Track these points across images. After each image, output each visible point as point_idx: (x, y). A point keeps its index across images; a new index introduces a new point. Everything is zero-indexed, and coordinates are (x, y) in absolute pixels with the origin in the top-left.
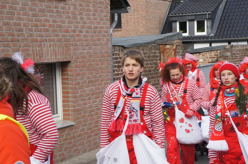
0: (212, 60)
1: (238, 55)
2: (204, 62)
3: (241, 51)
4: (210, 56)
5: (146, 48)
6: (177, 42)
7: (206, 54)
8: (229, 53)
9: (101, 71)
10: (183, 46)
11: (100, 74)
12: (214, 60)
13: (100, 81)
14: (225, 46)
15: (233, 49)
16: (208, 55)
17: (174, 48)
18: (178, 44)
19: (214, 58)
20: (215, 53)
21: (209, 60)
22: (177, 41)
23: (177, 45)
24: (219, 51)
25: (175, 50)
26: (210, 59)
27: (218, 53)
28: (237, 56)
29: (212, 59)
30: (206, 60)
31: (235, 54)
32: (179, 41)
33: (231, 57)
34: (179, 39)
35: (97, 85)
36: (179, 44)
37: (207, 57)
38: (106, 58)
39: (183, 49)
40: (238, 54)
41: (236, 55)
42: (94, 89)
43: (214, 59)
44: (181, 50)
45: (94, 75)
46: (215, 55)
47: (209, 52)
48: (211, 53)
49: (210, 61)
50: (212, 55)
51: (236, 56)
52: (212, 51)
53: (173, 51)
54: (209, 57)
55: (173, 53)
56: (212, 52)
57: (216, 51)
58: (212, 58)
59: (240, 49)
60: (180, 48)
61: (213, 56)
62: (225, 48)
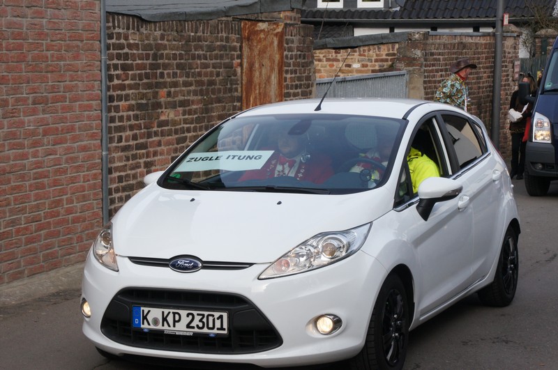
0: (380, 66)
1: (441, 57)
2: (363, 69)
3: (448, 49)
4: (377, 55)
5: (204, 26)
6: (286, 17)
7: (369, 51)
8: (419, 51)
9: (71, 75)
10: (303, 28)
11: (67, 83)
12: (386, 65)
13: (68, 99)
14: (411, 34)
15: (430, 41)
16: (372, 53)
17: (280, 30)
18: (288, 22)
19: (387, 60)
20: (389, 50)
21: (374, 66)
22: (288, 14)
23: (286, 24)
24: (397, 46)
25: (281, 36)
26: (377, 64)
27: (395, 49)
28: (439, 60)
29: (381, 63)
30: (367, 66)
31: (432, 54)
32: (293, 14)
33: (422, 59)
34: (293, 10)
35: (60, 111)
36: (292, 22)
37: (369, 59)
38: (87, 44)
39: (302, 34)
40: (439, 54)
41: (435, 57)
42: (50, 120)
43: (385, 63)
44: (298, 37)
45: (50, 84)
46: (387, 55)
47: (376, 47)
48: (379, 48)
49: (377, 68)
50: (382, 55)
51: (435, 60)
52: (382, 44)
53: (275, 38)
54: (374, 57)
55: (276, 43)
56: (382, 47)
57: (390, 46)
58: (382, 60)
59: (446, 42)
60: (294, 32)
61: (384, 57)
62: (410, 40)
